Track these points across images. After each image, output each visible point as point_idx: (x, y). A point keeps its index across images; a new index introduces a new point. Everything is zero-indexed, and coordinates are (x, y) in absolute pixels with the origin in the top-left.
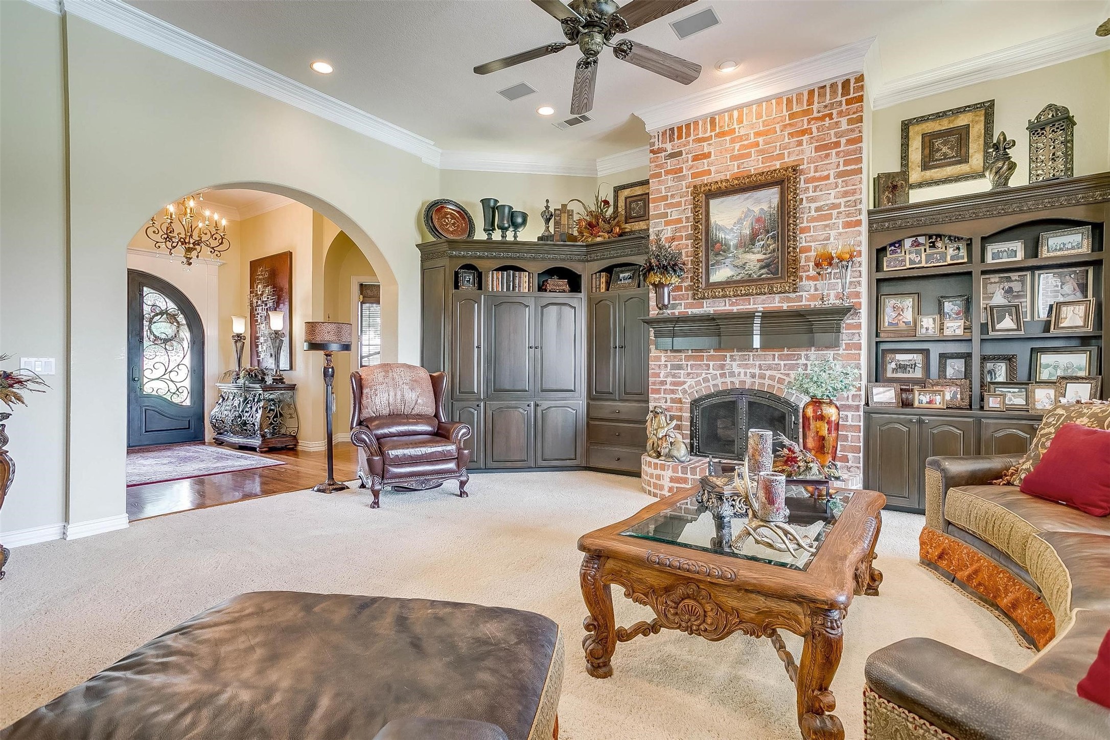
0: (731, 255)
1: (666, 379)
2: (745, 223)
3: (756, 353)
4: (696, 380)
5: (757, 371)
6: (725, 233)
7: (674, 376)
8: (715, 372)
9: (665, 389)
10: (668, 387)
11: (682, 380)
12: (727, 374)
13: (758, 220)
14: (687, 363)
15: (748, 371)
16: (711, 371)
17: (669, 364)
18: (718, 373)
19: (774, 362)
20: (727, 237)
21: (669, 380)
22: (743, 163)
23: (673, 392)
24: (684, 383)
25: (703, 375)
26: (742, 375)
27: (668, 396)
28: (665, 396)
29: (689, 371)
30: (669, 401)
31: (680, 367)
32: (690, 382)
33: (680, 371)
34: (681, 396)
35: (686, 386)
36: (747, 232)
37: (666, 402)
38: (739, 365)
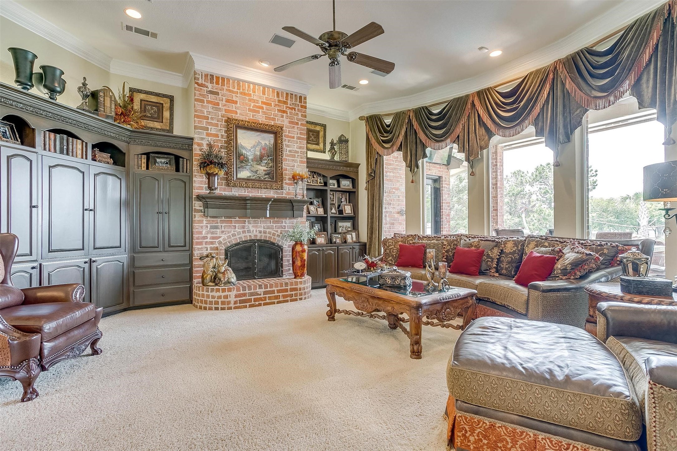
0: (249, 164)
1: (207, 235)
2: (257, 148)
3: (262, 220)
4: (228, 235)
5: (262, 229)
6: (246, 151)
7: (212, 233)
8: (239, 230)
9: (206, 242)
10: (208, 240)
11: (218, 235)
12: (246, 231)
13: (264, 149)
14: (221, 225)
15: (258, 229)
16: (237, 230)
17: (209, 225)
18: (241, 230)
19: (270, 225)
20: (247, 153)
21: (209, 236)
22: (255, 115)
23: (212, 243)
24: (220, 237)
25: (232, 232)
26: (255, 231)
27: (209, 246)
28: (206, 246)
29: (223, 229)
30: (209, 249)
31: (216, 227)
32: (224, 236)
33: (217, 230)
34: (218, 245)
35: (221, 239)
36: (258, 153)
37: (207, 250)
38: (253, 226)
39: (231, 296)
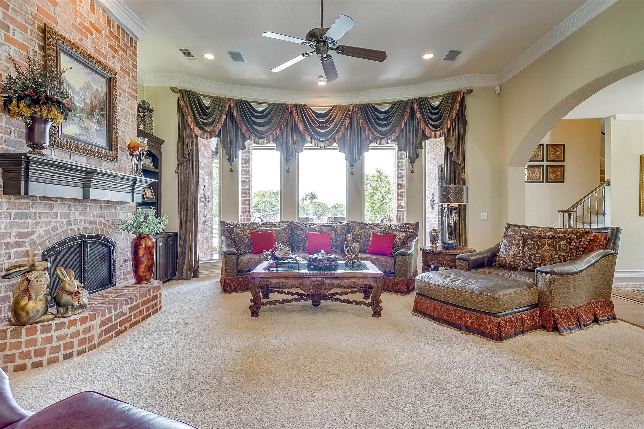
0: (78, 115)
1: (9, 231)
2: (87, 93)
3: (91, 204)
4: (46, 229)
5: (92, 219)
6: (74, 93)
7: (19, 226)
8: (62, 220)
9: (8, 243)
10: (12, 240)
11: (30, 230)
12: (72, 221)
13: (95, 97)
14: (35, 211)
15: (87, 218)
16: (59, 219)
17: (13, 212)
18: (65, 220)
19: (101, 212)
20: (75, 97)
21: (14, 231)
22: (83, 39)
23: (18, 245)
24: (33, 233)
25: (52, 223)
26: (83, 222)
27: (12, 251)
28: (7, 251)
29: (38, 219)
30: (12, 256)
31: (27, 216)
32: (39, 231)
33: (27, 221)
34: (29, 248)
35: (34, 237)
36: (89, 101)
37: (9, 258)
38: (81, 214)
39: (95, 327)
